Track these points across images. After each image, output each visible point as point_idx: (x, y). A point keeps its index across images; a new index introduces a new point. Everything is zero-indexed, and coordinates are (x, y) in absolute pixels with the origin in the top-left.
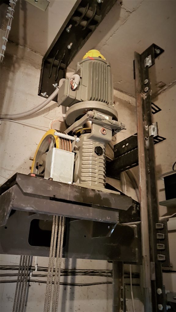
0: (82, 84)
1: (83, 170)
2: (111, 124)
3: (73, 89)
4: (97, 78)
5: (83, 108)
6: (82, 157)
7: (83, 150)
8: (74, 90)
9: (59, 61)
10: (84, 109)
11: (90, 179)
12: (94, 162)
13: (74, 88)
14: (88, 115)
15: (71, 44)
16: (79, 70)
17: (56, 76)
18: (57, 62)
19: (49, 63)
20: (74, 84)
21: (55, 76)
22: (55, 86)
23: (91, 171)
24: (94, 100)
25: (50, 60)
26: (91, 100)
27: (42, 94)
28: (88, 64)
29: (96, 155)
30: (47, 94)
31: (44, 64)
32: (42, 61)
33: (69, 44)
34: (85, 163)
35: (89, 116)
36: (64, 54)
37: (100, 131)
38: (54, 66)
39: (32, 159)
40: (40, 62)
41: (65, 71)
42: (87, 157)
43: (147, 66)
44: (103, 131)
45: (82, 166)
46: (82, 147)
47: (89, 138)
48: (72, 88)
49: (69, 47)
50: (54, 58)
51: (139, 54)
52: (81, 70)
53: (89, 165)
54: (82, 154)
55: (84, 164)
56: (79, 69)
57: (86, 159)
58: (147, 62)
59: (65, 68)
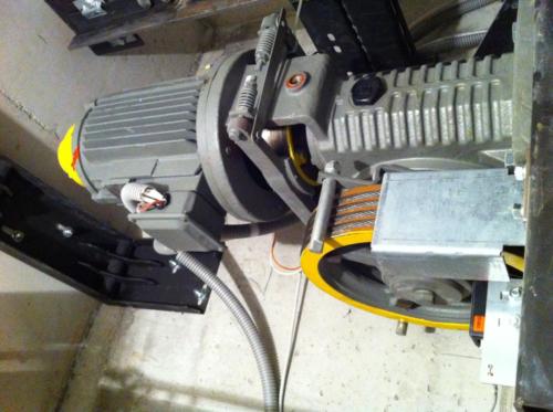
0: (151, 178)
1: (446, 139)
2: (268, 63)
3: (163, 202)
4: (129, 129)
5: (221, 163)
6: (397, 150)
7: (368, 147)
8: (168, 197)
9: (110, 257)
10: (225, 157)
11: (481, 108)
12: (411, 102)
13: (160, 197)
14: (242, 137)
15: (60, 227)
16: (112, 192)
17: (151, 265)
18: (114, 265)
19: (117, 285)
20: (147, 200)
21: (150, 269)
22: (177, 267)
23: (450, 109)
24: (194, 131)
25: (108, 283)
26: (194, 141)
27: (200, 303)
28: (92, 165)
29: (385, 99)
30: (200, 288)
31: (121, 299)
32: (112, 307)
33: (61, 232)
34: (419, 133)
35: (246, 134)
36: (90, 245)
37: (296, 94)
38: (124, 271)
39: (401, 326)
40: (115, 310)
41: (136, 242)
42: (396, 130)
43: (103, 7)
44: (296, 82)
45: (429, 143)
46: (356, 154)
47: (324, 129)
48: (162, 206)
49: (68, 232)
50: (102, 272)
51: (75, 38)
52: (108, 183)
53: (427, 118)
54: (383, 150)
55: (420, 138)
56: (109, 193)
57: (403, 131)
58: (93, 10)
59: (127, 242)
